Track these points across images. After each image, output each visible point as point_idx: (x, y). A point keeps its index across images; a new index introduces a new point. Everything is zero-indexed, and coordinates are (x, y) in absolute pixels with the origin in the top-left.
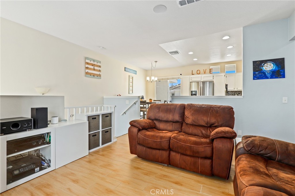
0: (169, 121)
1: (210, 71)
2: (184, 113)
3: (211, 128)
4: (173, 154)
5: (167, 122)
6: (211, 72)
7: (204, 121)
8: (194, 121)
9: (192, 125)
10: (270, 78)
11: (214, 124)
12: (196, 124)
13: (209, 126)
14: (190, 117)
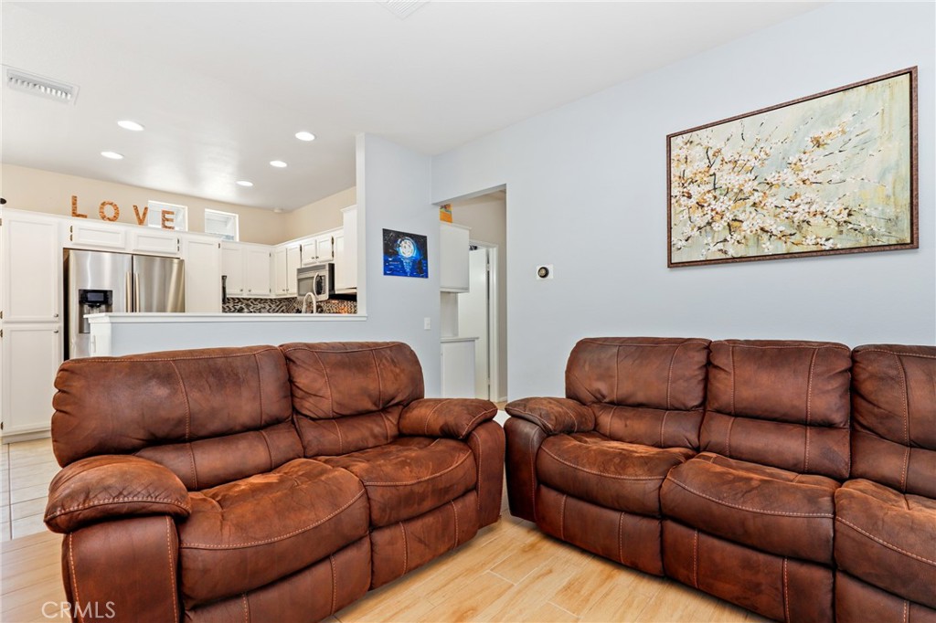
0: (238, 428)
1: (165, 220)
2: (291, 381)
3: (389, 412)
4: (381, 537)
5: (226, 434)
6: (167, 224)
7: (370, 396)
8: (339, 404)
9: (334, 418)
10: (411, 276)
11: (393, 399)
12: (348, 412)
13: (381, 407)
14: (323, 393)
